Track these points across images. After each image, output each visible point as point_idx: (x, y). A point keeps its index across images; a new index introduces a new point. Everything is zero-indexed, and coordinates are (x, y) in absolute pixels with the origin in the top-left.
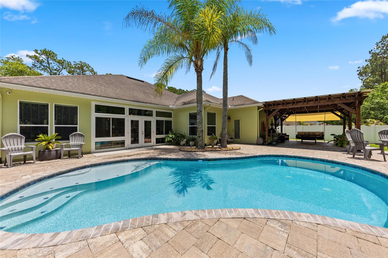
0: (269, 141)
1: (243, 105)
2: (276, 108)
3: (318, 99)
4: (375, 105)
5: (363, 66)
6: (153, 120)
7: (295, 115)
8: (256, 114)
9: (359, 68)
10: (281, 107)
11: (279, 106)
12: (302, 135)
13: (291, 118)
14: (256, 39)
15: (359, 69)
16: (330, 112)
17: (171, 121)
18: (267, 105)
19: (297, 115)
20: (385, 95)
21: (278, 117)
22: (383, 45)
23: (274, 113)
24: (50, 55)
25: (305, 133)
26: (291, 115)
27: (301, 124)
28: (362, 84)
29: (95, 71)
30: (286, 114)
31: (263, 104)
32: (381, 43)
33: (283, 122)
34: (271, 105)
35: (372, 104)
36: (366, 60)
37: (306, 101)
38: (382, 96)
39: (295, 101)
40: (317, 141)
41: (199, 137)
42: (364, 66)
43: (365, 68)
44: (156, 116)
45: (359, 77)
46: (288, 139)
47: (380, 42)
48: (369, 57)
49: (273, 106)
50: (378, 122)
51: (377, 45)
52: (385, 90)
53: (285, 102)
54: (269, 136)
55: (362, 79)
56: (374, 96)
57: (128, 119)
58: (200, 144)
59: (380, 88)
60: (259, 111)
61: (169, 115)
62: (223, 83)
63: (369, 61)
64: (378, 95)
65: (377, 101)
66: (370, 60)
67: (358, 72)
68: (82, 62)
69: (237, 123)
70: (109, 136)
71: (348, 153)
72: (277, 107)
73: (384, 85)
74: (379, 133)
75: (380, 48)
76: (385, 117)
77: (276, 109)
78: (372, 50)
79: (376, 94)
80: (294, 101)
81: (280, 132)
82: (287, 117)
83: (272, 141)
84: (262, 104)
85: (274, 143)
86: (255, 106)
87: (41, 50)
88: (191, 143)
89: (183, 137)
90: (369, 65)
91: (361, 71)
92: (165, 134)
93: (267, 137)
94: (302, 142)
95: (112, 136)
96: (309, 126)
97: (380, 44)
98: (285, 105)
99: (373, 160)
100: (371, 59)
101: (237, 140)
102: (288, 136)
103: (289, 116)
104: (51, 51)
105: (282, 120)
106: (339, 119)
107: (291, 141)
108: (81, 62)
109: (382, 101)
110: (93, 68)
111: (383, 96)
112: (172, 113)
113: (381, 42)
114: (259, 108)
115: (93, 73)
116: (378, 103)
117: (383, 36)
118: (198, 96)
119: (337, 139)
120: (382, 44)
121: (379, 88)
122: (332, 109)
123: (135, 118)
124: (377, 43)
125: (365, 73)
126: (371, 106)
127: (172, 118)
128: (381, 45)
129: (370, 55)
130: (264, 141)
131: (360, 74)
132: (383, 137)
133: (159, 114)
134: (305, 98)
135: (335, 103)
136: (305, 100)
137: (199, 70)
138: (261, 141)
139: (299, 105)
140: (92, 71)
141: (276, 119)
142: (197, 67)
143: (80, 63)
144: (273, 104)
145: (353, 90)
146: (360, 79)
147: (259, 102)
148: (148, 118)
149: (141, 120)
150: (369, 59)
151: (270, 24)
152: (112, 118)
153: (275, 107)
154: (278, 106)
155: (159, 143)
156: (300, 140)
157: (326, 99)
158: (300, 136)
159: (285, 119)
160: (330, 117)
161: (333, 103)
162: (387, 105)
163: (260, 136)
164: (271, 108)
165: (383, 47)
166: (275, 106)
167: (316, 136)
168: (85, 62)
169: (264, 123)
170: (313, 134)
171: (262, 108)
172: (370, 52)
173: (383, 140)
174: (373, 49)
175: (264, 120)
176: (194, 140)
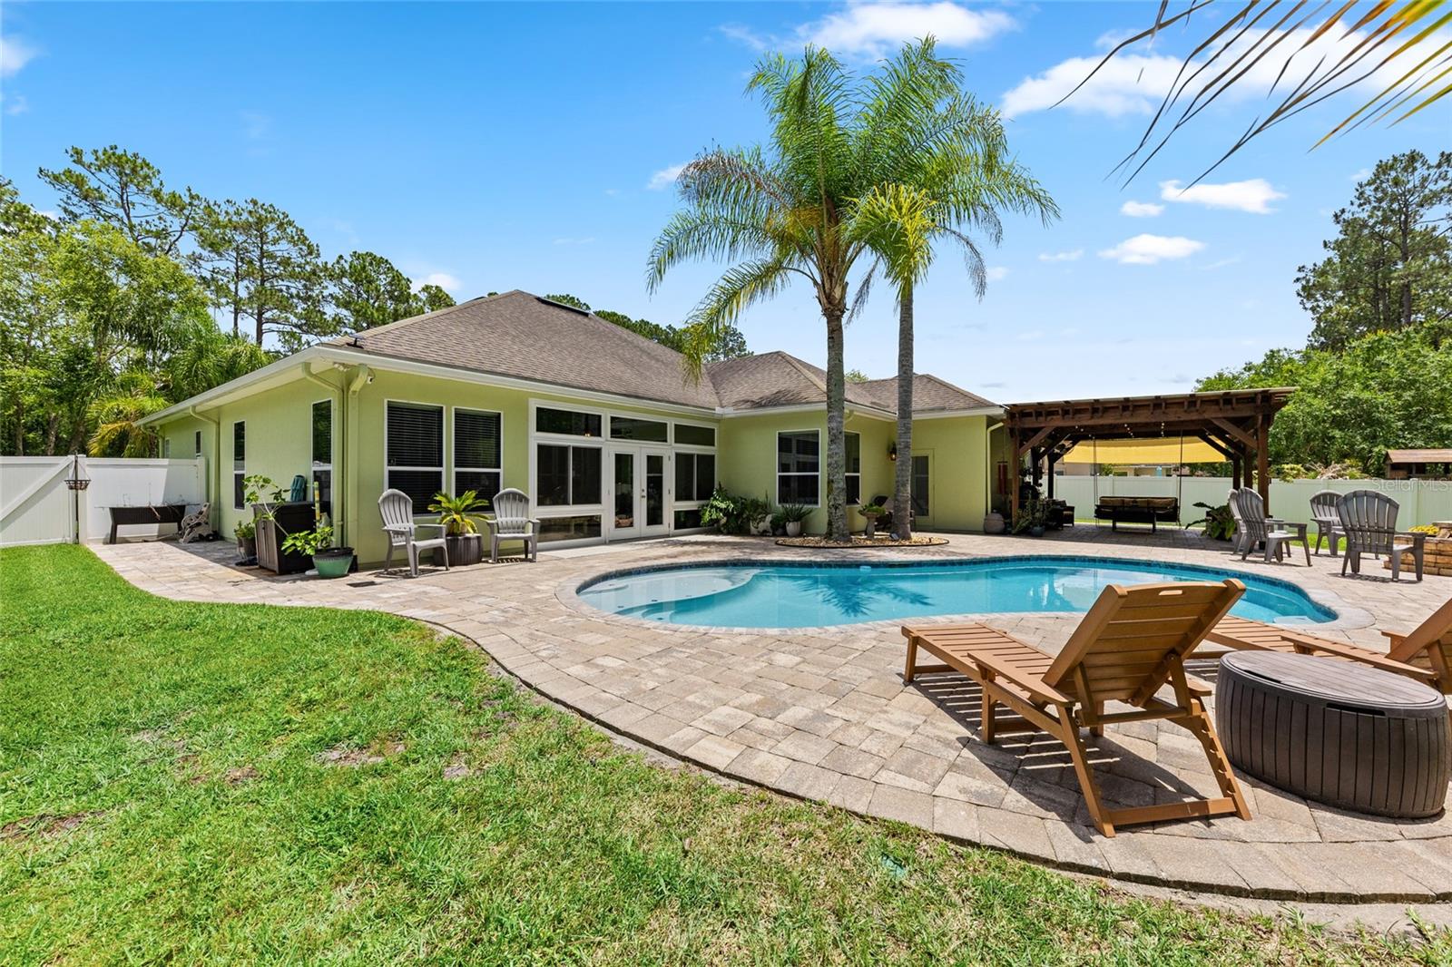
0: (1023, 523)
1: (943, 409)
2: (1043, 425)
3: (1161, 405)
4: (1345, 408)
5: (1315, 265)
6: (668, 451)
7: (1092, 442)
8: (982, 438)
9: (1300, 269)
10: (1058, 422)
11: (1053, 418)
12: (1114, 508)
13: (1080, 454)
14: (1000, 232)
15: (1302, 275)
16: (1197, 438)
17: (713, 457)
18: (1017, 413)
19: (1098, 442)
20: (1375, 374)
21: (1043, 449)
22: (1380, 195)
23: (1035, 441)
24: (134, 170)
25: (1122, 500)
26: (1081, 442)
27: (1103, 470)
28: (1313, 325)
29: (313, 240)
30: (1068, 439)
31: (1006, 410)
32: (1373, 187)
33: (1057, 466)
34: (1029, 415)
35: (1337, 407)
36: (1325, 242)
37: (1128, 407)
38: (1367, 379)
39: (1100, 406)
40: (1160, 526)
41: (836, 508)
42: (1320, 264)
43: (1323, 273)
44: (676, 442)
45: (1302, 303)
46: (1071, 519)
47: (1369, 184)
48: (1335, 233)
49: (1034, 418)
50: (1344, 470)
51: (1362, 193)
52: (1378, 358)
53: (1068, 409)
54: (1022, 506)
55: (1313, 309)
56: (1342, 378)
57: (610, 448)
58: (837, 528)
59: (1362, 350)
60: (992, 431)
61: (705, 436)
62: (900, 351)
63: (1334, 249)
64: (1355, 374)
65: (1351, 394)
66: (1339, 245)
67: (1299, 286)
68: (260, 203)
69: (921, 465)
70: (565, 502)
71: (1235, 553)
72: (1046, 420)
73: (1375, 341)
74: (1313, 501)
75: (1370, 203)
76: (1376, 449)
77: (1042, 428)
78: (1343, 211)
79: (1349, 373)
80: (1097, 407)
81: (1047, 495)
82: (1068, 449)
83: (1031, 523)
84: (1001, 411)
85: (1038, 529)
86: (982, 416)
87: (96, 152)
88: (791, 527)
89: (760, 508)
90: (1335, 260)
91: (1308, 281)
92: (698, 499)
93: (1015, 511)
94: (1114, 527)
95: (574, 503)
96: (1131, 477)
97: (1369, 191)
99: (1286, 564)
100: (1343, 240)
101: (921, 520)
102: (1072, 509)
103: (1074, 444)
104: (136, 155)
105: (1054, 458)
106: (1222, 458)
107: (1079, 526)
108: (255, 203)
109: (1366, 395)
110: (302, 231)
111: (1372, 378)
112: (713, 430)
113: (1374, 182)
114: (991, 420)
115: (304, 248)
116: (1354, 402)
117: (1378, 163)
118: (832, 387)
119: (1214, 519)
120: (1376, 189)
121: (1358, 352)
122: (1201, 431)
123: (626, 446)
124: (1361, 186)
125: (1323, 287)
126: (1334, 412)
127: (713, 445)
128: (1373, 193)
129: (1339, 227)
130: (1005, 523)
131: (1308, 292)
132: (1322, 513)
133: (684, 434)
134: (1127, 400)
135: (1206, 416)
136: (1127, 405)
137: (834, 311)
138: (998, 521)
139: (1108, 420)
140: (300, 239)
141: (1036, 456)
142: (830, 303)
143: (251, 207)
144: (1036, 412)
145: (1279, 351)
146: (1306, 309)
147: (993, 405)
148: (654, 448)
149: (640, 451)
150: (1336, 241)
151: (1042, 194)
152: (574, 448)
153: (1041, 422)
154: (1049, 418)
155: (684, 526)
156: (1109, 523)
157: (1183, 403)
158: (1108, 509)
159: (1062, 455)
160: (1199, 451)
161: (1201, 418)
162: (1381, 409)
163: (993, 508)
164: (1030, 423)
165: (1380, 200)
166: (1041, 419)
167: (1154, 508)
168: (271, 206)
169: (1005, 467)
170: (1145, 505)
171: (1002, 421)
172: (1336, 216)
173: (1319, 518)
174: (1348, 207)
175: (1009, 458)
176: (799, 517)
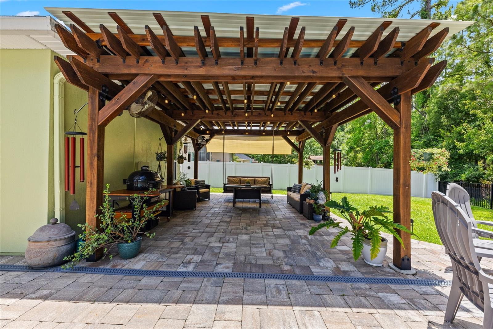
2: (134, 71)
7: (222, 136)
11: (147, 61)
25: (240, 179)
26: (216, 136)
27: (234, 160)
72: (138, 62)
81: (191, 176)
98: (173, 58)
103: (211, 137)
122: (285, 130)
135: (344, 73)
